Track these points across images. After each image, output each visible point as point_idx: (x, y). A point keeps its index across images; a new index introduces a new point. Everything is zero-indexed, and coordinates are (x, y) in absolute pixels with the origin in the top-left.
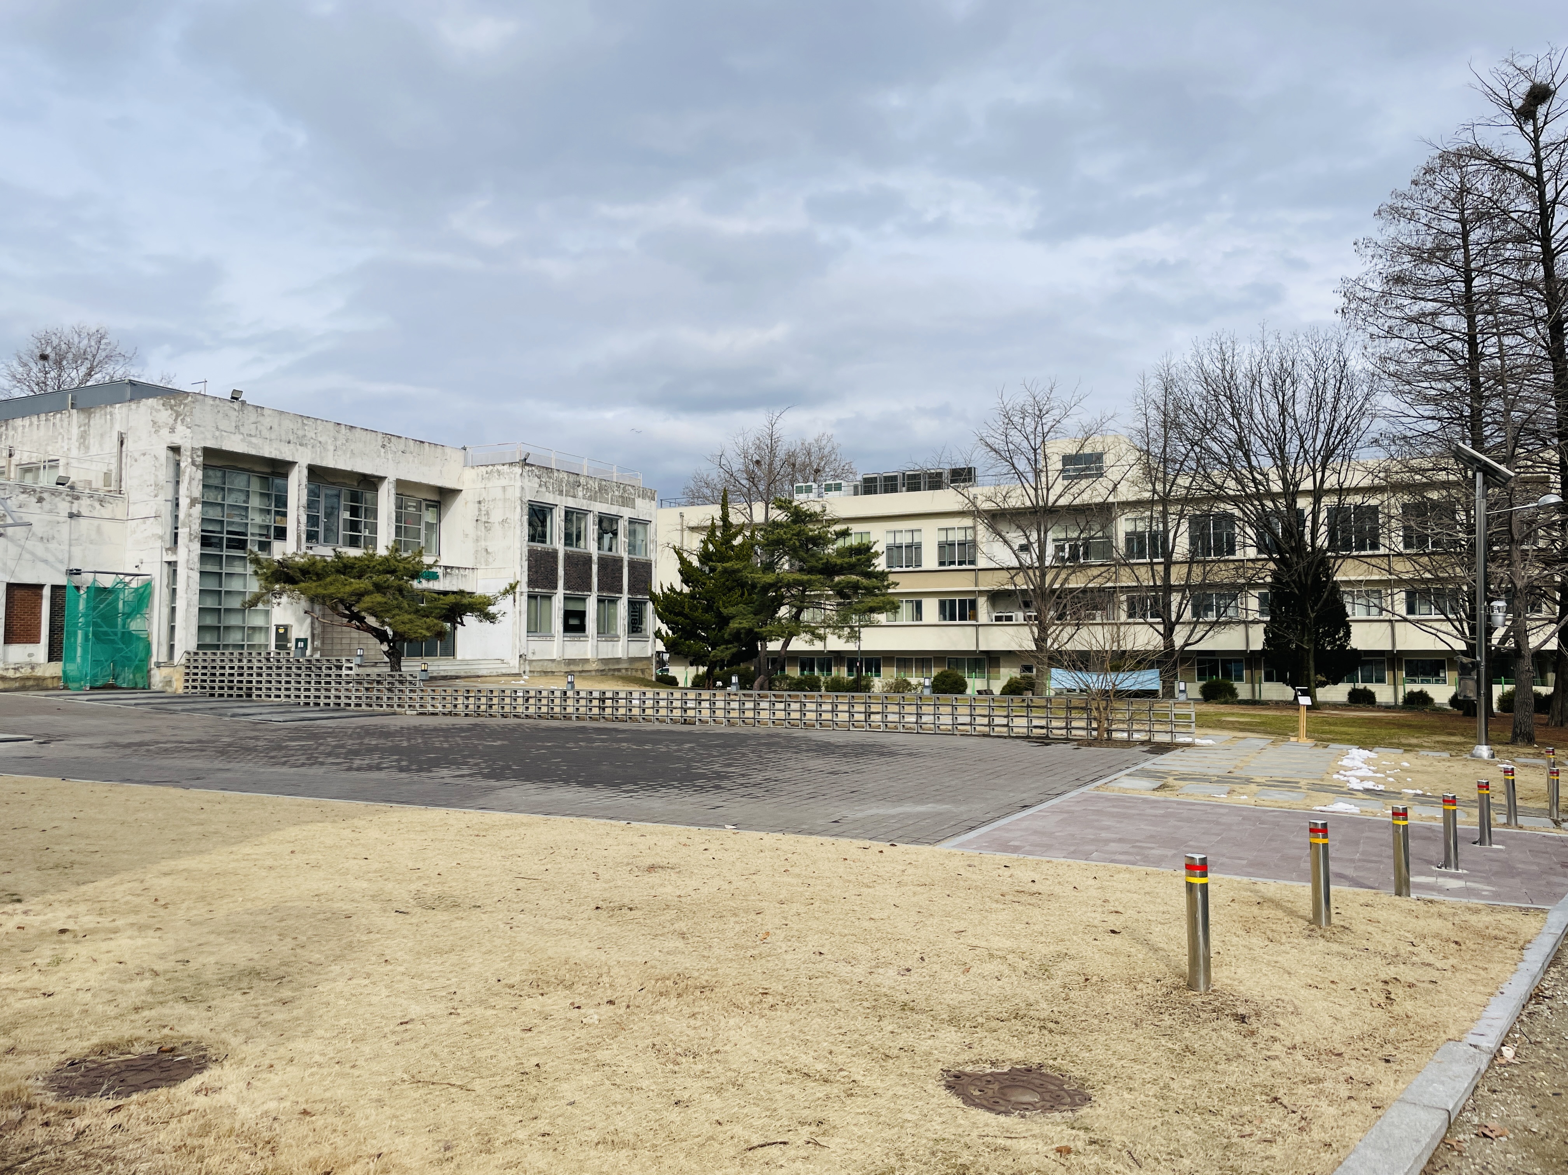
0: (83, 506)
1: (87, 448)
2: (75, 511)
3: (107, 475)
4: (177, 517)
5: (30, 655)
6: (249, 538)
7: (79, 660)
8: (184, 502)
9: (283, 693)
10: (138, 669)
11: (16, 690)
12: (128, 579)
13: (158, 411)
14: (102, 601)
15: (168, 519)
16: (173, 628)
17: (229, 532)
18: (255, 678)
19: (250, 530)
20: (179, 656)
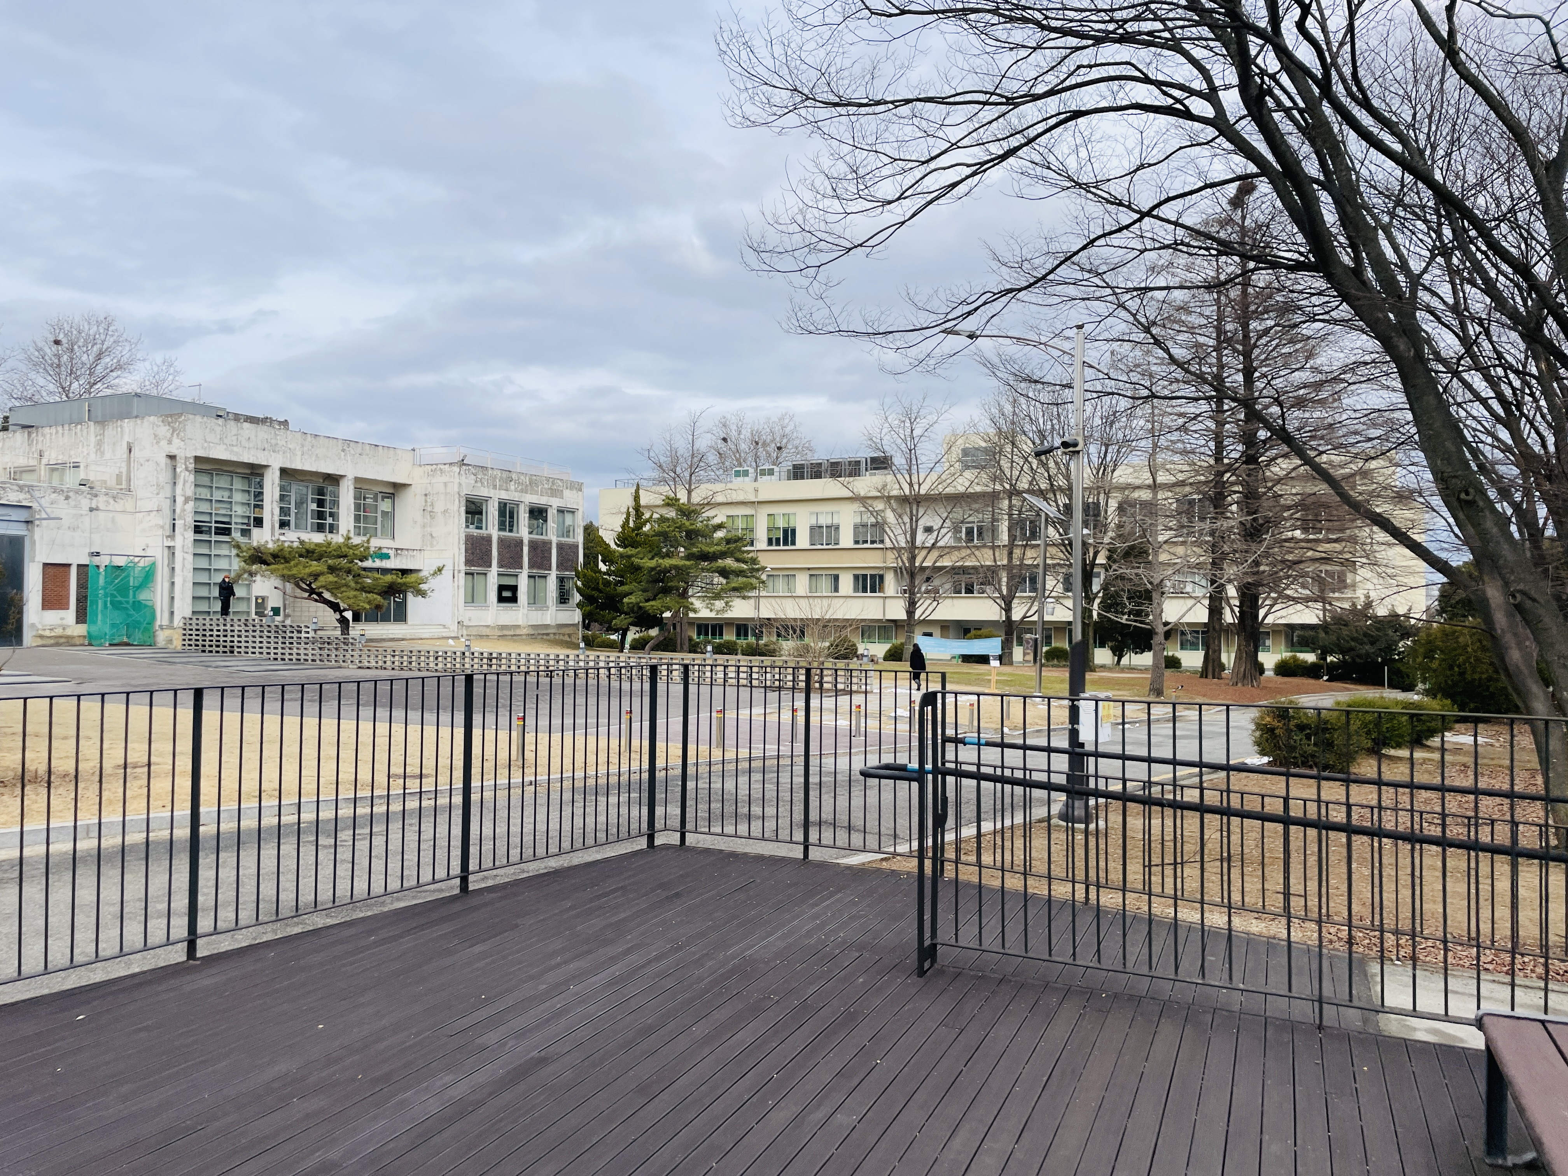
0: (100, 502)
1: (103, 453)
2: (94, 506)
3: (119, 477)
4: (174, 511)
5: (62, 619)
6: (233, 526)
7: (99, 622)
8: (180, 500)
9: (257, 650)
10: (146, 630)
11: (51, 646)
12: (137, 559)
13: (158, 426)
14: (116, 577)
15: (167, 511)
16: (173, 598)
17: (216, 522)
18: (236, 639)
19: (234, 520)
20: (178, 621)
